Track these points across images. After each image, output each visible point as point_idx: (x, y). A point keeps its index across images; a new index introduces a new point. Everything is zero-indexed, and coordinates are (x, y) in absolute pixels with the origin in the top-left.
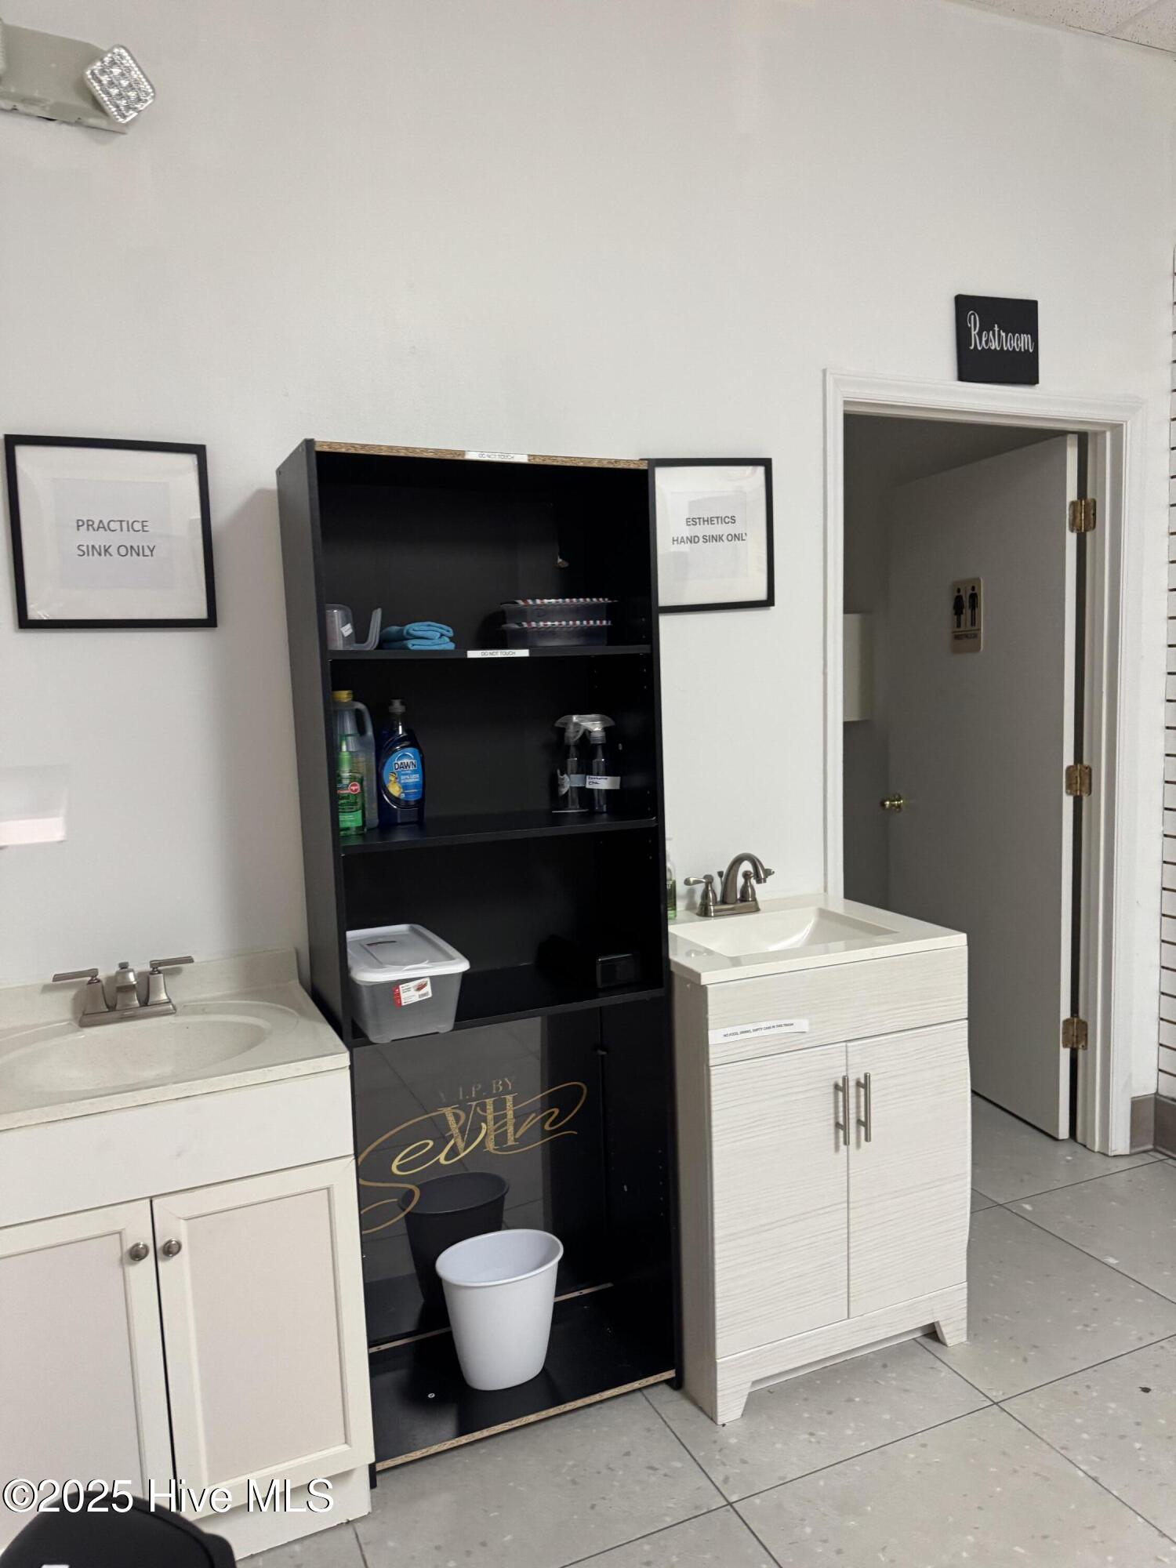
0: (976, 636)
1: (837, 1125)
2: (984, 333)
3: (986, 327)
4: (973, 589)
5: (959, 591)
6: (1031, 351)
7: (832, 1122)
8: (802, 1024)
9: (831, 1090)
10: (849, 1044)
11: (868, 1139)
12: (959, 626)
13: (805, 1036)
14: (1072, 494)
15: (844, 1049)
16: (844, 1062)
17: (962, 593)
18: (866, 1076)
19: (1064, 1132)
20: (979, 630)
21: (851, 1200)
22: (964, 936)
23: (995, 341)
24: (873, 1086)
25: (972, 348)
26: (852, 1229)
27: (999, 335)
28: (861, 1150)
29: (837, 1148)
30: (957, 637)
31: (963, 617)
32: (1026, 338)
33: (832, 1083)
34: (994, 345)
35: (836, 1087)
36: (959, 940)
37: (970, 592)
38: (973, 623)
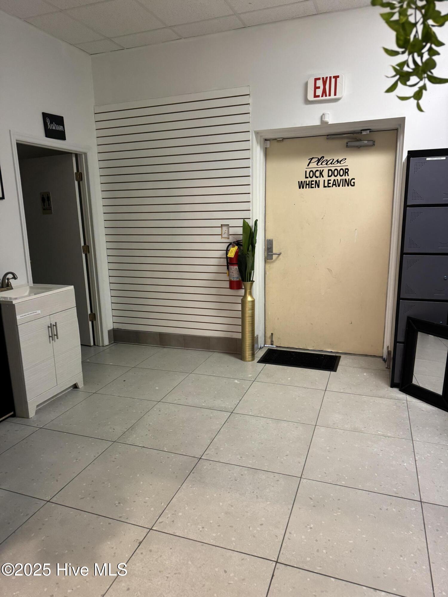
0: (50, 209)
1: (50, 337)
2: (51, 124)
3: (51, 123)
4: (48, 195)
5: (43, 195)
6: (63, 131)
7: (48, 336)
8: (39, 312)
9: (47, 328)
10: (50, 316)
11: (57, 338)
12: (44, 206)
13: (40, 315)
14: (75, 171)
15: (49, 317)
16: (49, 320)
17: (44, 196)
18: (56, 323)
19: (92, 344)
20: (51, 207)
21: (55, 355)
22: (73, 286)
23: (54, 127)
24: (58, 325)
25: (48, 128)
26: (55, 362)
27: (55, 125)
28: (56, 342)
29: (50, 342)
30: (44, 209)
31: (45, 203)
32: (61, 127)
33: (47, 326)
34: (54, 128)
35: (49, 327)
36: (72, 287)
37: (46, 196)
38: (49, 205)
